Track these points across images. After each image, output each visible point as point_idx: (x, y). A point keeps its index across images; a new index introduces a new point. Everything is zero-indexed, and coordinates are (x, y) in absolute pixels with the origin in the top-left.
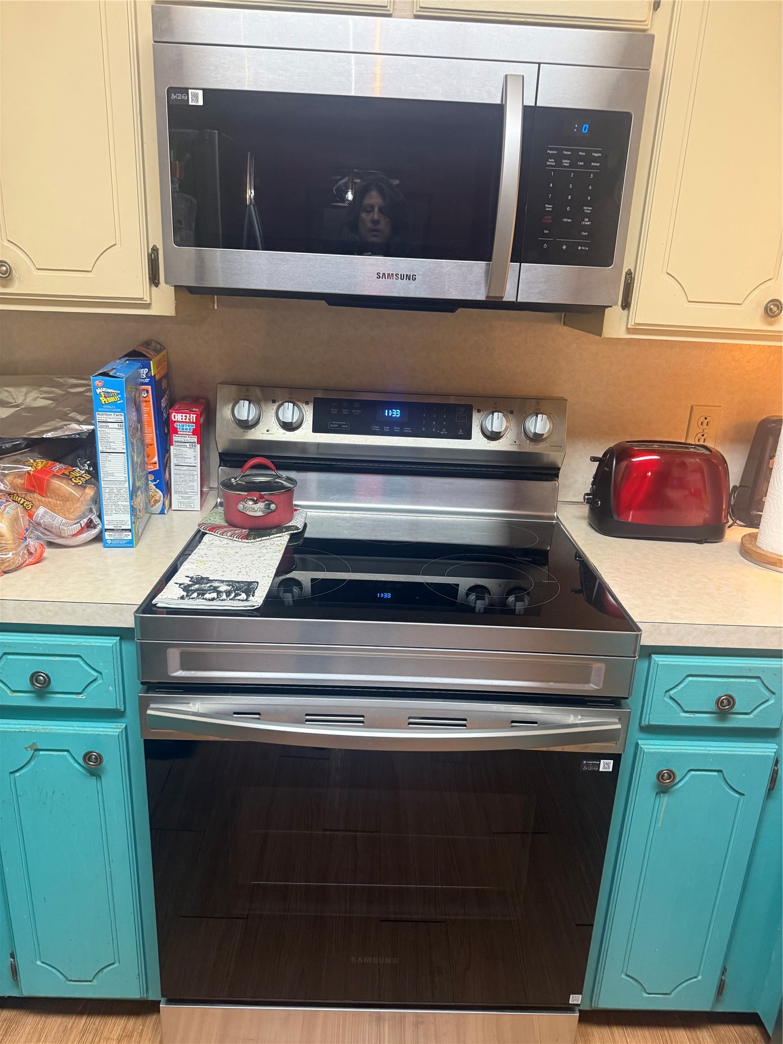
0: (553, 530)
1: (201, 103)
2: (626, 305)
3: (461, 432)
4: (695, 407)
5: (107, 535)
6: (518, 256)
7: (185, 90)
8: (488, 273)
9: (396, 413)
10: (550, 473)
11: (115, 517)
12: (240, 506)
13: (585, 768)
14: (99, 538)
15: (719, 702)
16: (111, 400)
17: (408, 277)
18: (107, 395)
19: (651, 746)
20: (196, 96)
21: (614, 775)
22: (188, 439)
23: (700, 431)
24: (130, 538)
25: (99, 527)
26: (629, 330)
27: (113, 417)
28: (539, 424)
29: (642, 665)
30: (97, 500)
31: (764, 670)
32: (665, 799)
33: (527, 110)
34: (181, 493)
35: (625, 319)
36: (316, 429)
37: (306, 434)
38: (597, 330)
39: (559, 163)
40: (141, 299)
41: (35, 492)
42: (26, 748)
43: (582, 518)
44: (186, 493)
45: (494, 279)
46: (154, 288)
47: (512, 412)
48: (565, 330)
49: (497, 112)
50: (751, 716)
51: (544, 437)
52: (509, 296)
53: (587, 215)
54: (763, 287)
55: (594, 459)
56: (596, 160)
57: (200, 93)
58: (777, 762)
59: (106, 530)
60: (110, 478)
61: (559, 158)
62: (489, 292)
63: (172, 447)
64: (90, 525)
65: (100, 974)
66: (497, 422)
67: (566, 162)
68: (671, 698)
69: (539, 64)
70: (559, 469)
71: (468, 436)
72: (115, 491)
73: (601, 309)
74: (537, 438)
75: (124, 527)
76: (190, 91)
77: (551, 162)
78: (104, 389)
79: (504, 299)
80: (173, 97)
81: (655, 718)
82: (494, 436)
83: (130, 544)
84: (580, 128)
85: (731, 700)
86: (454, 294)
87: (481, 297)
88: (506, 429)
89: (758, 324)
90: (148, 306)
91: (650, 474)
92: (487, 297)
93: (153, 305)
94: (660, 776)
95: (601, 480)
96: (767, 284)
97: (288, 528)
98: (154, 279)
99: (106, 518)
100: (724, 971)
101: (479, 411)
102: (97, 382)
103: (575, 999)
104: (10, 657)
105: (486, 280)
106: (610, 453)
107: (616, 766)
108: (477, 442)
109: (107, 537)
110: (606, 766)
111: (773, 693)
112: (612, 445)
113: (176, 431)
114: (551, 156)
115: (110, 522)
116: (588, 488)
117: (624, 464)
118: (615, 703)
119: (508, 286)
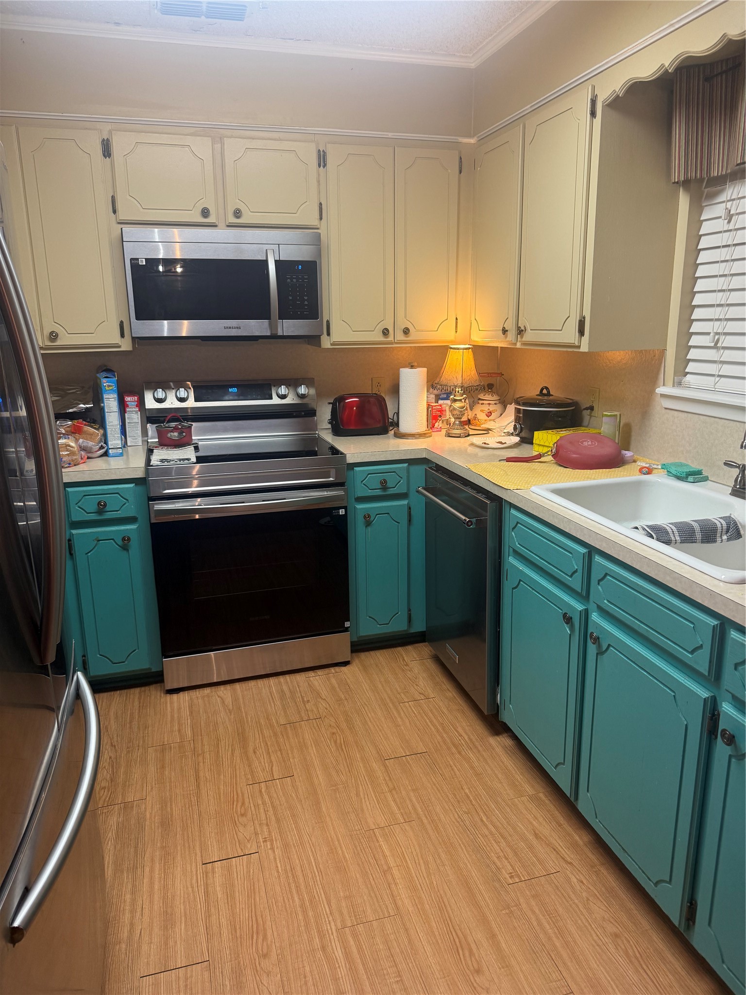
0: (318, 440)
1: (144, 264)
2: (329, 334)
3: (267, 397)
4: (373, 379)
5: (110, 451)
6: (281, 317)
7: (137, 259)
8: (270, 325)
9: (235, 390)
10: (312, 413)
11: (114, 442)
12: (169, 435)
13: (334, 514)
14: (106, 454)
15: (381, 483)
16: (111, 388)
17: (237, 328)
18: (109, 386)
19: (360, 506)
20: (142, 261)
21: (345, 516)
22: (134, 409)
23: (377, 389)
24: (121, 451)
25: (106, 448)
26: (332, 345)
27: (112, 396)
28: (302, 390)
29: (351, 473)
30: (105, 435)
31: (396, 468)
32: (369, 529)
33: (276, 261)
34: (132, 437)
35: (329, 340)
36: (196, 400)
37: (191, 403)
38: (319, 344)
39: (292, 281)
40: (118, 344)
41: (76, 433)
42: (94, 540)
43: (330, 433)
44: (134, 437)
45: (272, 326)
46: (122, 339)
47: (290, 386)
48: (309, 347)
49: (265, 263)
50: (395, 488)
51: (306, 395)
52: (280, 333)
53: (306, 300)
54: (380, 324)
55: (330, 403)
56: (306, 279)
57: (144, 260)
58: (410, 508)
59: (110, 449)
60: (111, 424)
61: (291, 279)
62: (271, 332)
63: (126, 414)
64: (102, 448)
65: (129, 657)
66: (283, 390)
67: (294, 280)
68: (364, 484)
69: (279, 245)
70: (316, 410)
71: (271, 398)
72: (114, 430)
73: (320, 336)
74: (302, 396)
75: (118, 447)
76: (140, 259)
77: (289, 280)
78: (107, 384)
79: (278, 335)
80: (133, 262)
81: (360, 494)
82: (283, 397)
83: (121, 455)
84: (298, 267)
85: (385, 481)
86: (257, 334)
87: (269, 334)
88: (288, 393)
89: (381, 338)
90: (120, 347)
91: (355, 408)
92: (271, 334)
93: (122, 347)
94: (365, 517)
95: (334, 412)
96: (382, 322)
97: (193, 444)
98: (122, 335)
99: (110, 443)
100: (409, 610)
101: (274, 386)
102: (104, 381)
103: (347, 624)
104: (86, 497)
105: (270, 328)
106: (336, 400)
107: (346, 512)
108: (276, 400)
109: (110, 452)
110: (342, 512)
111: (402, 478)
112: (336, 396)
113: (128, 406)
114: (289, 278)
115: (112, 445)
116: (330, 417)
117: (342, 404)
118: (342, 484)
119: (279, 330)
